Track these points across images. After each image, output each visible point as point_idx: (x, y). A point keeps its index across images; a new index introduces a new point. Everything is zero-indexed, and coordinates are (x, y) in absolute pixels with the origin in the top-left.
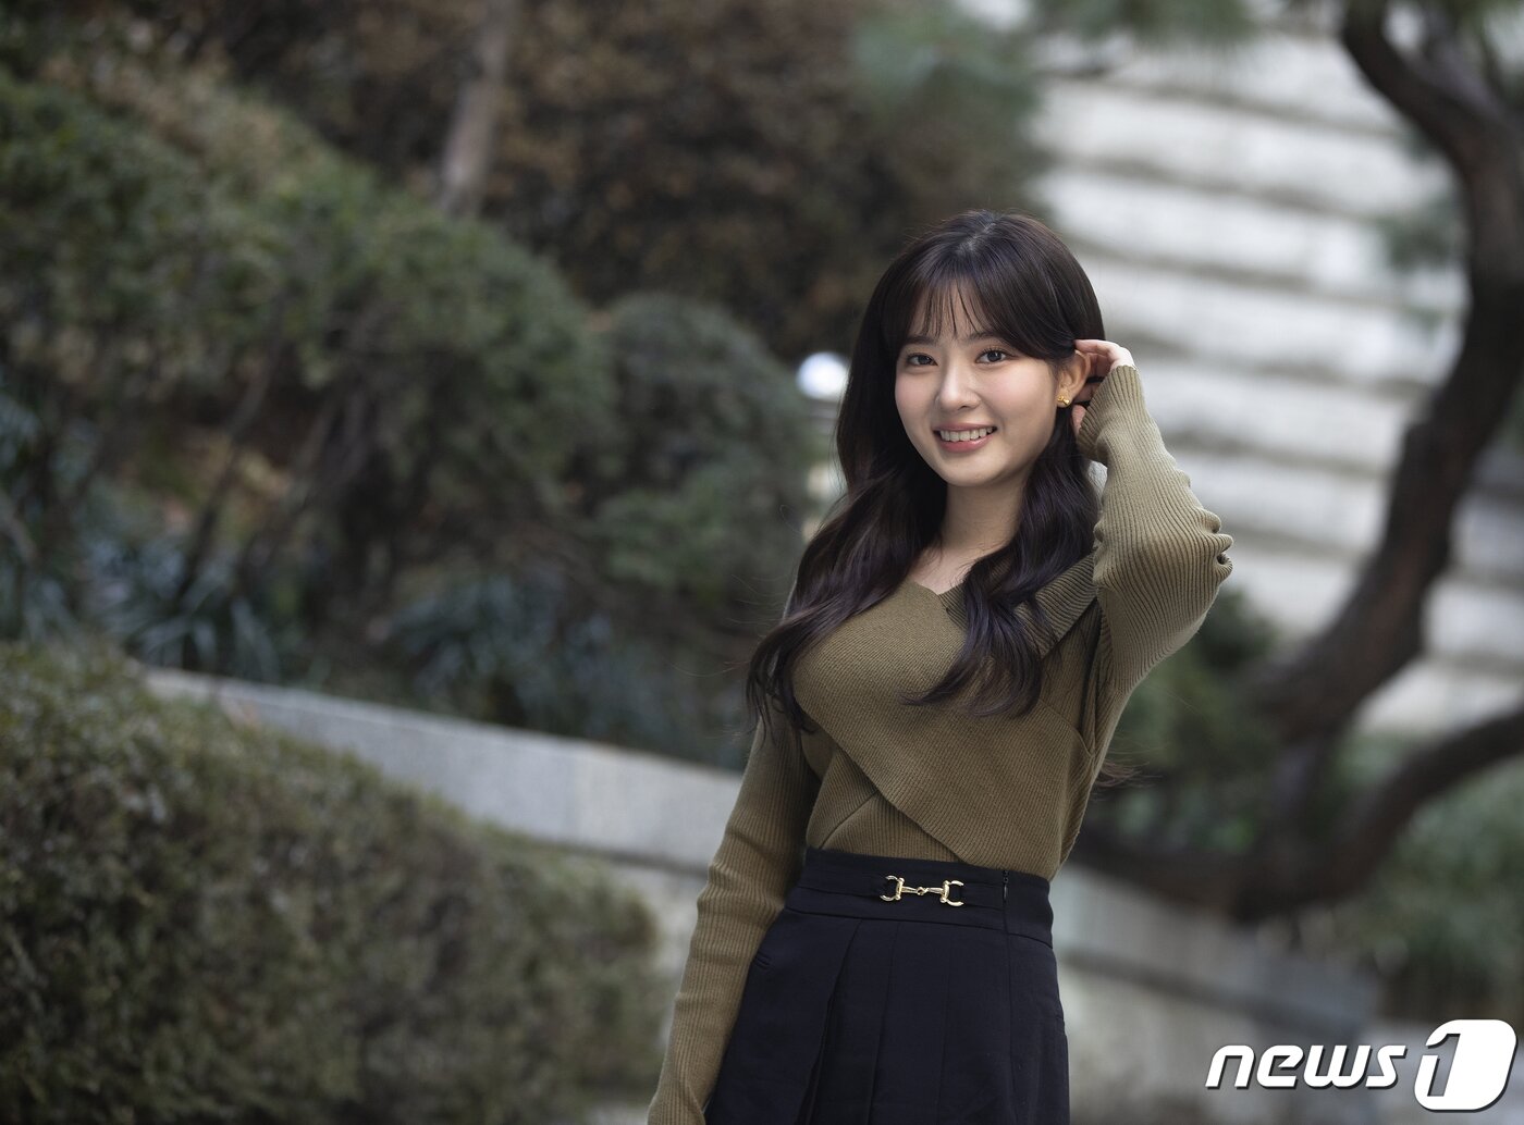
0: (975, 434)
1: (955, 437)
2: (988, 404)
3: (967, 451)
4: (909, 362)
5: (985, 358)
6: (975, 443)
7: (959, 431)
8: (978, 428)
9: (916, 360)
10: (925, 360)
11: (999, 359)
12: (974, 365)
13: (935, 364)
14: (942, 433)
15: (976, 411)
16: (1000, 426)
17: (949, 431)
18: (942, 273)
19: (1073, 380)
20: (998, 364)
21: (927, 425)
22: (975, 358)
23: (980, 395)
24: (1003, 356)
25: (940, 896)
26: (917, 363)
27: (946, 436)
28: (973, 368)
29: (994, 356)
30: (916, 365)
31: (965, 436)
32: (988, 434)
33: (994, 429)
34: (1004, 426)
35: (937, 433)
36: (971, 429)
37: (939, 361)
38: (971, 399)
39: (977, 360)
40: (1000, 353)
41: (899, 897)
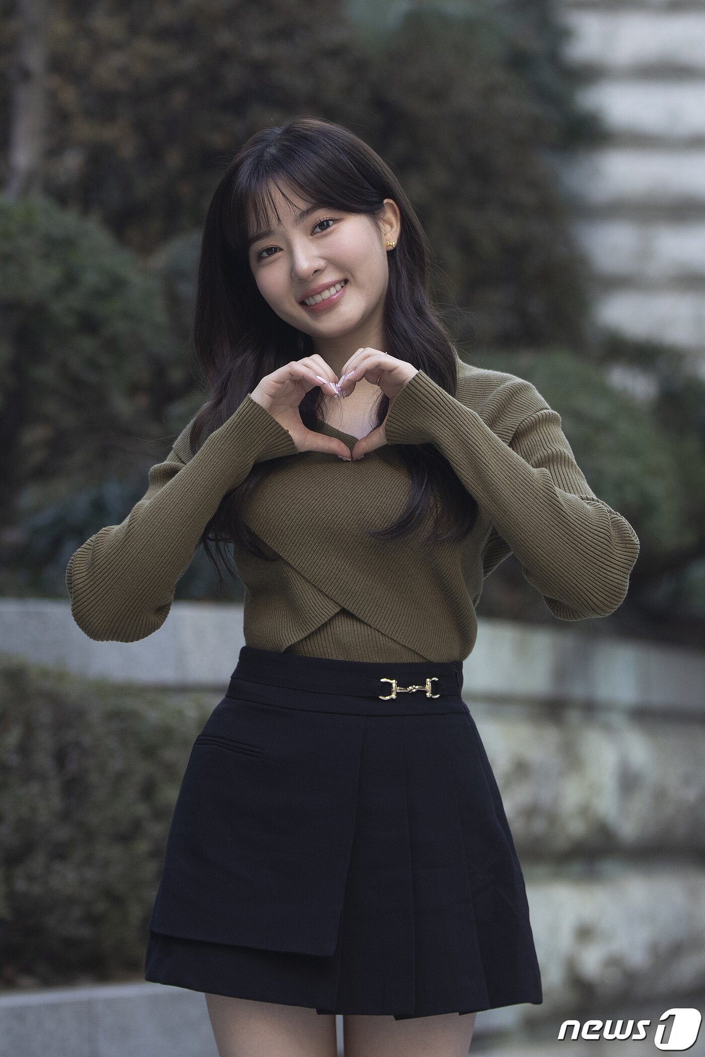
0: (333, 290)
1: (318, 298)
2: (333, 262)
3: (331, 305)
4: (260, 257)
5: (318, 229)
6: (335, 297)
7: (320, 293)
8: (333, 285)
9: (265, 254)
10: (272, 251)
11: (328, 226)
12: (311, 237)
13: (281, 250)
14: (307, 301)
15: (326, 272)
16: (349, 277)
17: (312, 296)
18: (258, 179)
19: (392, 226)
20: (329, 230)
21: (293, 300)
22: (309, 233)
23: (324, 258)
24: (331, 223)
25: (426, 692)
26: (267, 255)
27: (311, 301)
28: (311, 240)
29: (323, 225)
30: (267, 257)
31: (326, 294)
32: (342, 287)
33: (346, 281)
34: (353, 276)
35: (303, 303)
36: (328, 287)
37: (283, 246)
38: (321, 263)
39: (313, 233)
40: (327, 221)
41: (394, 696)
